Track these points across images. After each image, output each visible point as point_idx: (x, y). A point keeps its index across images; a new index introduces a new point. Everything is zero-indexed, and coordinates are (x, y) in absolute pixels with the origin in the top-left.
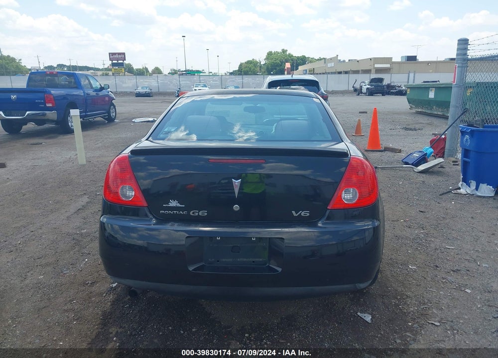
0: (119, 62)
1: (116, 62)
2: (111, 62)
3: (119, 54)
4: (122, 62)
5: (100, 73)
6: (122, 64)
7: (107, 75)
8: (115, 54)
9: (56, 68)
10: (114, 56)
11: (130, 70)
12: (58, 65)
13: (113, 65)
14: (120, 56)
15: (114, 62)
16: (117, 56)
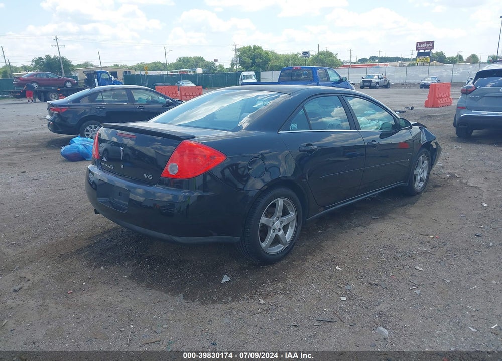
0: (426, 51)
1: (423, 51)
2: (417, 51)
3: (428, 42)
4: (429, 51)
5: (407, 63)
6: (428, 54)
7: (413, 65)
8: (423, 43)
9: (369, 60)
10: (422, 45)
11: (441, 59)
12: (371, 57)
13: (419, 54)
14: (428, 45)
15: (421, 51)
16: (425, 45)
